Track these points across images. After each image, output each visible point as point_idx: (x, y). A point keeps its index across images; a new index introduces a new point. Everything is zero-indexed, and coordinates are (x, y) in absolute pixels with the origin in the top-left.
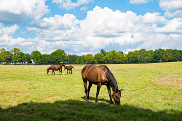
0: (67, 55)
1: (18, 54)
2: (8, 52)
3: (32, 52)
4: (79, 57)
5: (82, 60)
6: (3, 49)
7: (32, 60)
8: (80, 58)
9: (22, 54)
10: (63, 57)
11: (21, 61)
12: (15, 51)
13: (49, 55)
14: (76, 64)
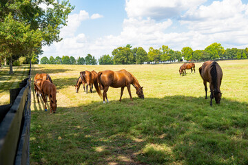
0: (225, 49)
1: (167, 52)
2: (157, 51)
3: (182, 49)
4: (240, 50)
5: (244, 54)
6: (152, 48)
7: (183, 58)
8: (242, 51)
9: (172, 52)
10: (219, 51)
11: (170, 60)
12: (163, 49)
13: (202, 51)
14: (236, 59)
